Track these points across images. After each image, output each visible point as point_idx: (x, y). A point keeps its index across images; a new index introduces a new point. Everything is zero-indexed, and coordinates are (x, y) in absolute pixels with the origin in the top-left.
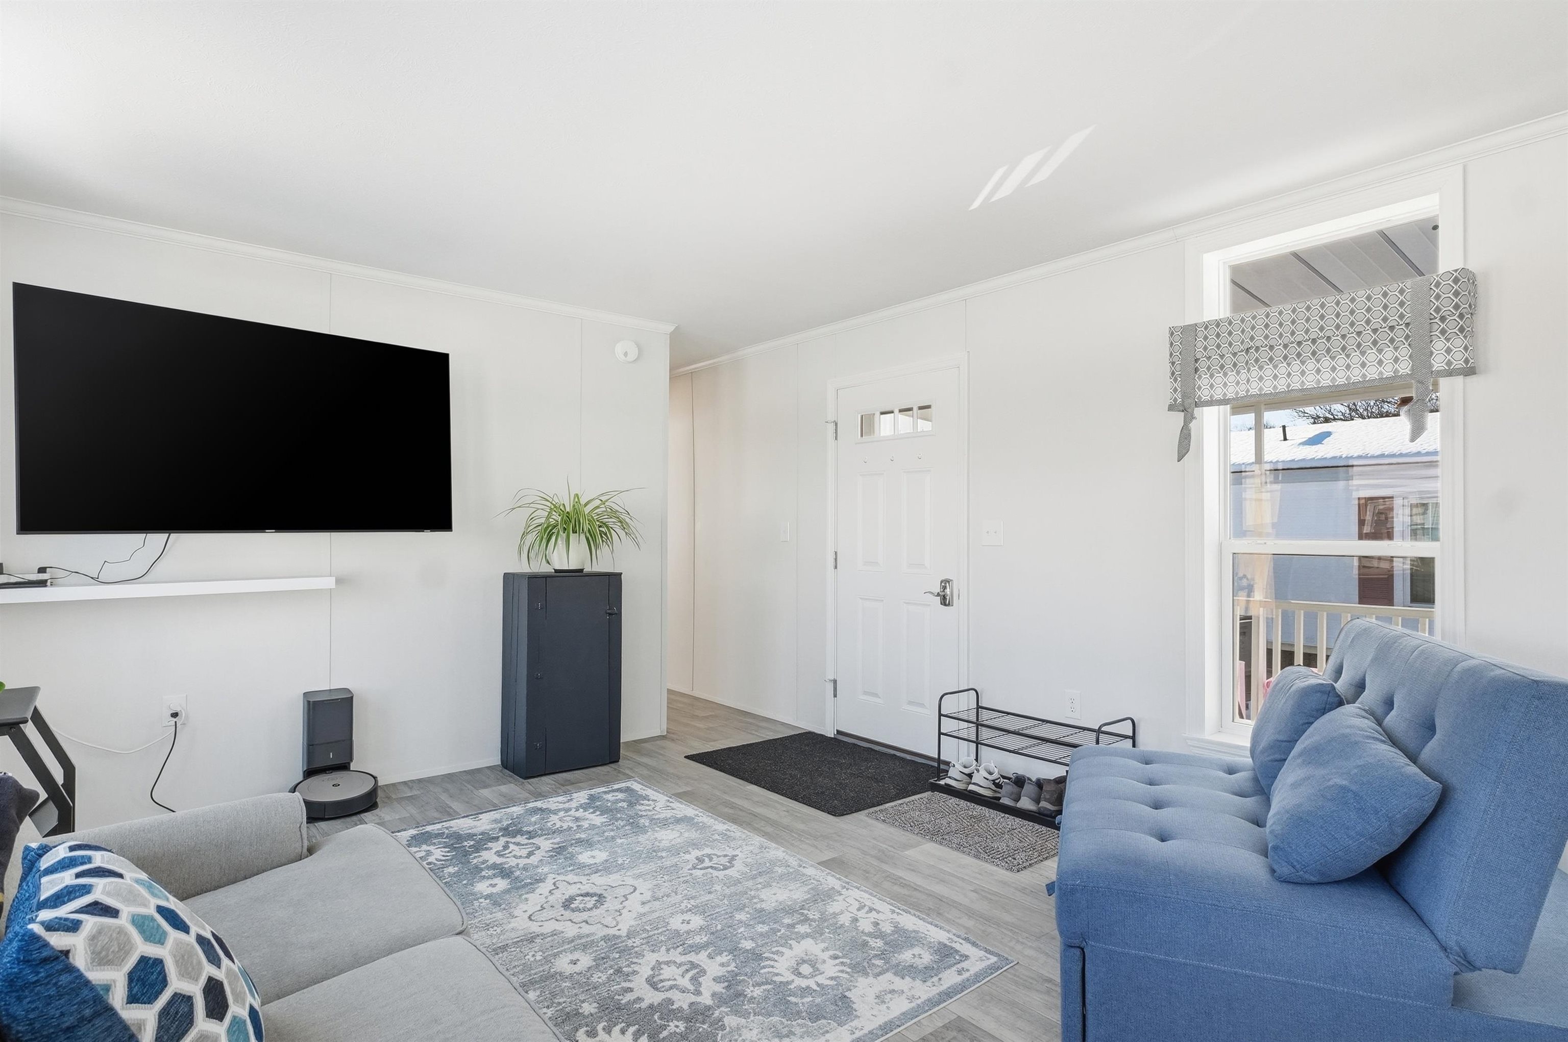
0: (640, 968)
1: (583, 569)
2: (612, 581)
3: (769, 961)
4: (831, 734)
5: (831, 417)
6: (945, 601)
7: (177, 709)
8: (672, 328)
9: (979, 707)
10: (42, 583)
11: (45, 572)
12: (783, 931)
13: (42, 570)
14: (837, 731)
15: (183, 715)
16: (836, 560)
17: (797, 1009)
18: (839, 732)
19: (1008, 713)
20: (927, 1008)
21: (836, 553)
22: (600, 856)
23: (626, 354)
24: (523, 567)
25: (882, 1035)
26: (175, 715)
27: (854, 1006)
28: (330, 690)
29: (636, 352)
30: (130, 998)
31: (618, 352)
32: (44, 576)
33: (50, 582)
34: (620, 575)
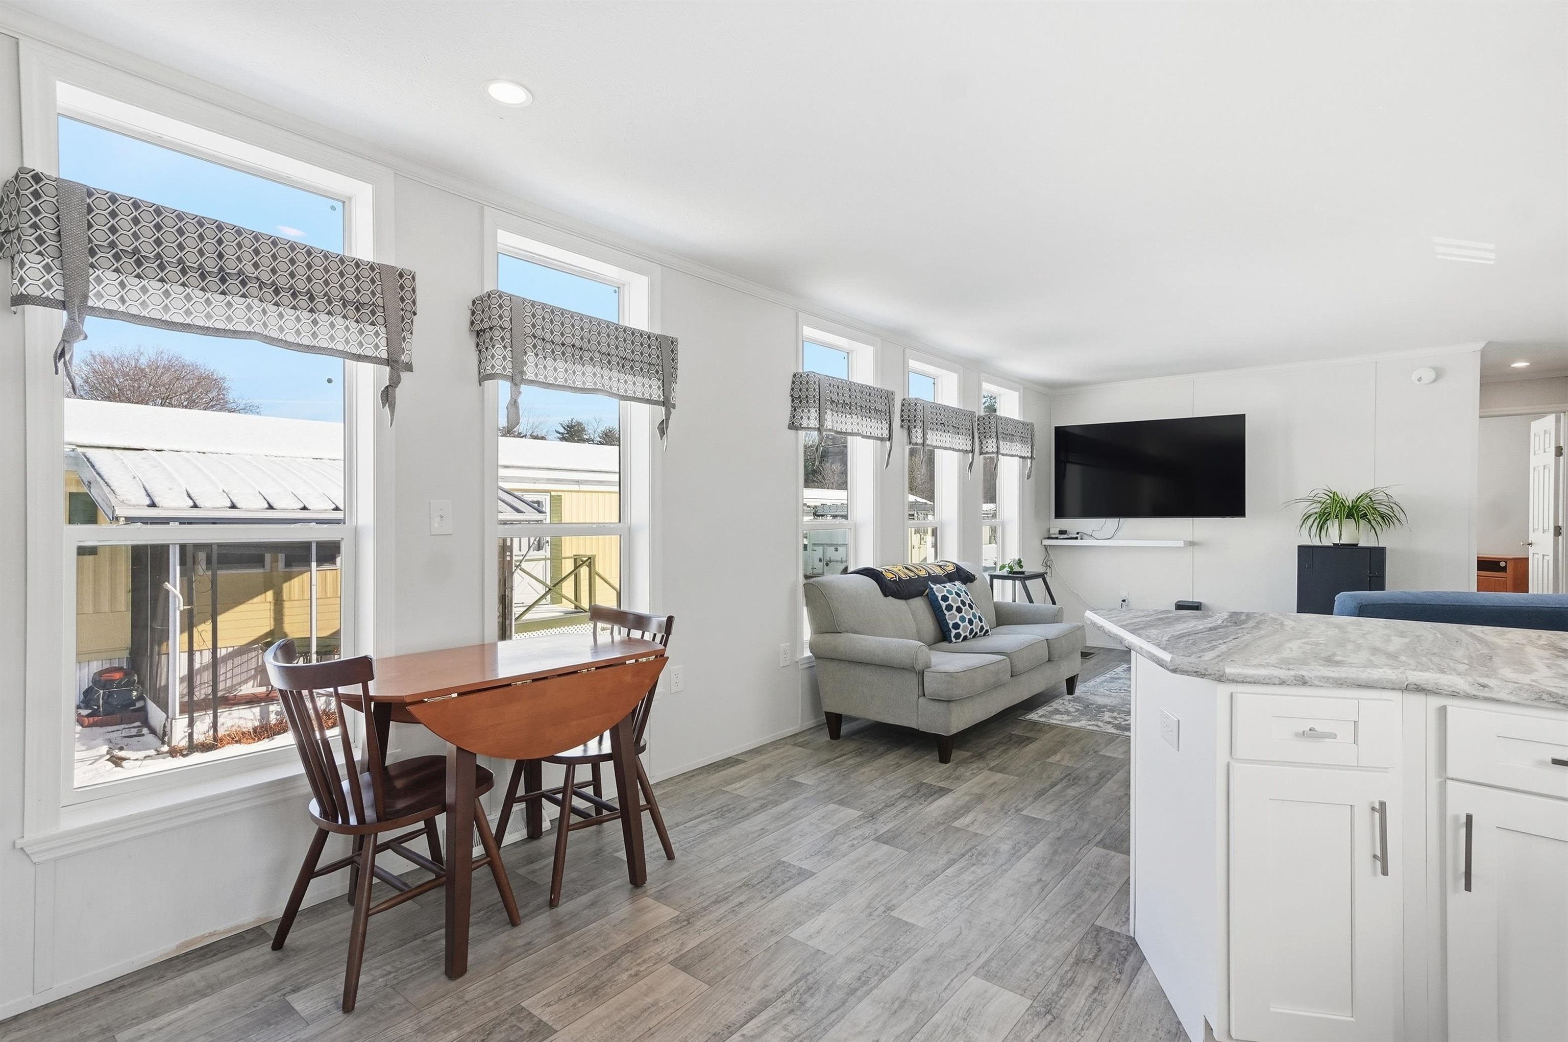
1: (1358, 544)
2: (1375, 553)
7: (1126, 598)
8: (1481, 345)
10: (1076, 538)
13: (1078, 533)
15: (1127, 600)
23: (1420, 380)
24: (1307, 541)
26: (1124, 601)
28: (1193, 602)
29: (1432, 375)
30: (942, 600)
31: (1415, 377)
32: (1077, 535)
33: (1079, 538)
34: (1383, 549)
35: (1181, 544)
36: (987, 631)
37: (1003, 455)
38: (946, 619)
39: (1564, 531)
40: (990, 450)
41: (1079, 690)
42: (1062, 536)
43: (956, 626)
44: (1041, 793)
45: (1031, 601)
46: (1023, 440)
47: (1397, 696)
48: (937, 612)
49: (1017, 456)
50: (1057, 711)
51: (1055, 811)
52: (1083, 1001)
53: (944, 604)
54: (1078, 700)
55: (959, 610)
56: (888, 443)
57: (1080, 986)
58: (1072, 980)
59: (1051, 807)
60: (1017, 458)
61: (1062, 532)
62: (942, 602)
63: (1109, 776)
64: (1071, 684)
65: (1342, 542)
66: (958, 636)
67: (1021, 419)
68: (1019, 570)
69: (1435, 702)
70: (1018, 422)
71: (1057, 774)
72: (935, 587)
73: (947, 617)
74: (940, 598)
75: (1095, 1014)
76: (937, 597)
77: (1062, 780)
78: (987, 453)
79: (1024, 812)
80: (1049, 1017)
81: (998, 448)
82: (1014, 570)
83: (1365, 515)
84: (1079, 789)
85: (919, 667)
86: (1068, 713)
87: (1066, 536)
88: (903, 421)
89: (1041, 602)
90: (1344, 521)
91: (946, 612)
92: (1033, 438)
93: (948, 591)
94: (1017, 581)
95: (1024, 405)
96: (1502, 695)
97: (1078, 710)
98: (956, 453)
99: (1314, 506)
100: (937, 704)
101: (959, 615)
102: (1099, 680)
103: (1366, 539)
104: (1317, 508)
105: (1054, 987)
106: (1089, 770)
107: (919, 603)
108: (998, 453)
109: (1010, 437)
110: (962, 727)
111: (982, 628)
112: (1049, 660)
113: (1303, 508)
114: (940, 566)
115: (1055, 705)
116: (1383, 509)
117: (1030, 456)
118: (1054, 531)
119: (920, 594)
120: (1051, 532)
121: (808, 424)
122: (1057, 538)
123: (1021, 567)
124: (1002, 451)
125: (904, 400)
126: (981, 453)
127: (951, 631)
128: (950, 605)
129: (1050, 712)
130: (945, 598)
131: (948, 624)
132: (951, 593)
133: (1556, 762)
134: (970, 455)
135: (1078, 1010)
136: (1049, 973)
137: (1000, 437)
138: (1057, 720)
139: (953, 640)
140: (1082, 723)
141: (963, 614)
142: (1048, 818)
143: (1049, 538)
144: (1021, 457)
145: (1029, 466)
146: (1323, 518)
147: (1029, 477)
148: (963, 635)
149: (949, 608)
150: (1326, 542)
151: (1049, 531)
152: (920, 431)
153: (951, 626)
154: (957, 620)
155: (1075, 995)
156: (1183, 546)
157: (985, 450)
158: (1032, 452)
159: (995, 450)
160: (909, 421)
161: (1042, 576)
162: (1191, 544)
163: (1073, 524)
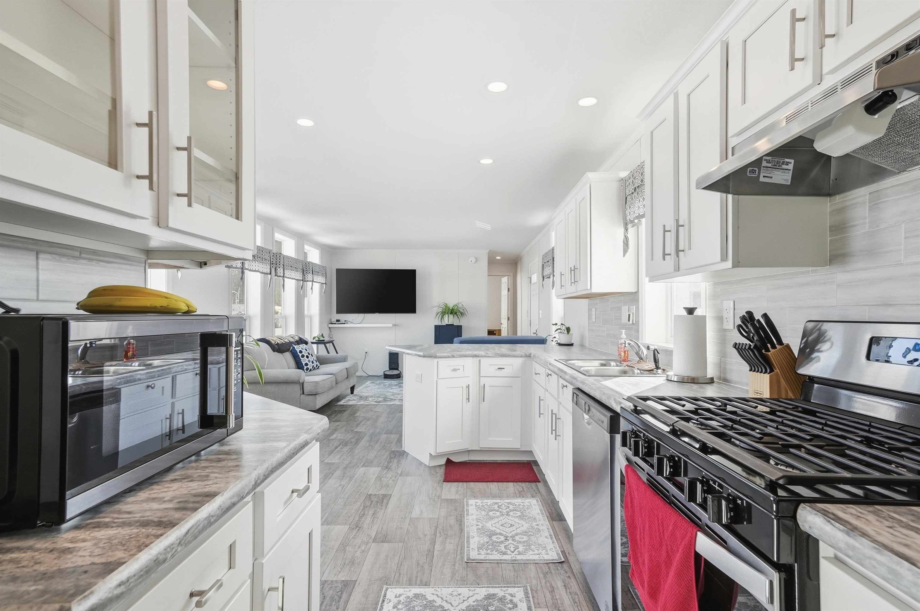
1: (452, 324)
2: (459, 327)
7: (366, 351)
8: (488, 251)
10: (345, 323)
13: (345, 321)
15: (367, 353)
23: (471, 262)
24: (437, 323)
28: (395, 351)
29: (475, 260)
31: (470, 260)
34: (461, 326)
35: (391, 325)
36: (319, 367)
37: (314, 282)
39: (510, 318)
40: (309, 279)
41: (355, 392)
42: (338, 323)
43: (306, 364)
44: (332, 452)
45: (328, 353)
46: (322, 275)
47: (471, 358)
48: (297, 358)
50: (349, 400)
51: (340, 458)
52: (369, 519)
53: (300, 355)
54: (355, 395)
55: (307, 357)
56: (269, 276)
57: (368, 515)
58: (364, 514)
59: (338, 457)
61: (338, 321)
62: (299, 354)
63: (361, 439)
64: (352, 389)
65: (449, 323)
66: (307, 369)
67: (321, 264)
68: (322, 339)
69: (478, 359)
70: (319, 265)
71: (336, 444)
72: (296, 347)
73: (302, 361)
74: (298, 352)
75: (374, 522)
76: (297, 351)
77: (339, 445)
78: (307, 281)
79: (325, 462)
80: (358, 528)
82: (320, 339)
83: (456, 313)
84: (348, 447)
85: (301, 381)
86: (355, 400)
87: (339, 323)
88: (273, 264)
89: (333, 353)
90: (450, 315)
91: (301, 358)
92: (326, 274)
93: (302, 349)
96: (490, 355)
97: (358, 399)
98: (296, 281)
99: (440, 309)
100: (310, 396)
101: (307, 359)
102: (361, 387)
103: (456, 323)
104: (441, 310)
105: (357, 519)
106: (351, 439)
107: (288, 355)
109: (317, 273)
110: (320, 406)
111: (317, 365)
112: (347, 377)
113: (436, 310)
114: (292, 337)
115: (348, 398)
116: (462, 311)
117: (325, 283)
118: (334, 320)
119: (288, 350)
120: (332, 321)
121: (236, 266)
122: (335, 324)
123: (324, 337)
124: (314, 280)
125: (273, 253)
126: (305, 281)
127: (304, 367)
128: (303, 355)
129: (347, 401)
130: (301, 352)
131: (302, 364)
132: (303, 349)
133: (498, 368)
134: (302, 282)
135: (368, 523)
136: (354, 515)
138: (351, 403)
139: (306, 371)
140: (362, 403)
141: (309, 359)
142: (337, 461)
143: (332, 324)
144: (321, 283)
145: (324, 288)
146: (443, 313)
147: (324, 293)
148: (310, 368)
149: (303, 356)
150: (444, 324)
152: (282, 270)
153: (304, 365)
154: (307, 362)
155: (366, 518)
157: (306, 279)
158: (326, 281)
159: (311, 280)
160: (276, 264)
161: (332, 342)
162: (395, 325)
163: (343, 317)
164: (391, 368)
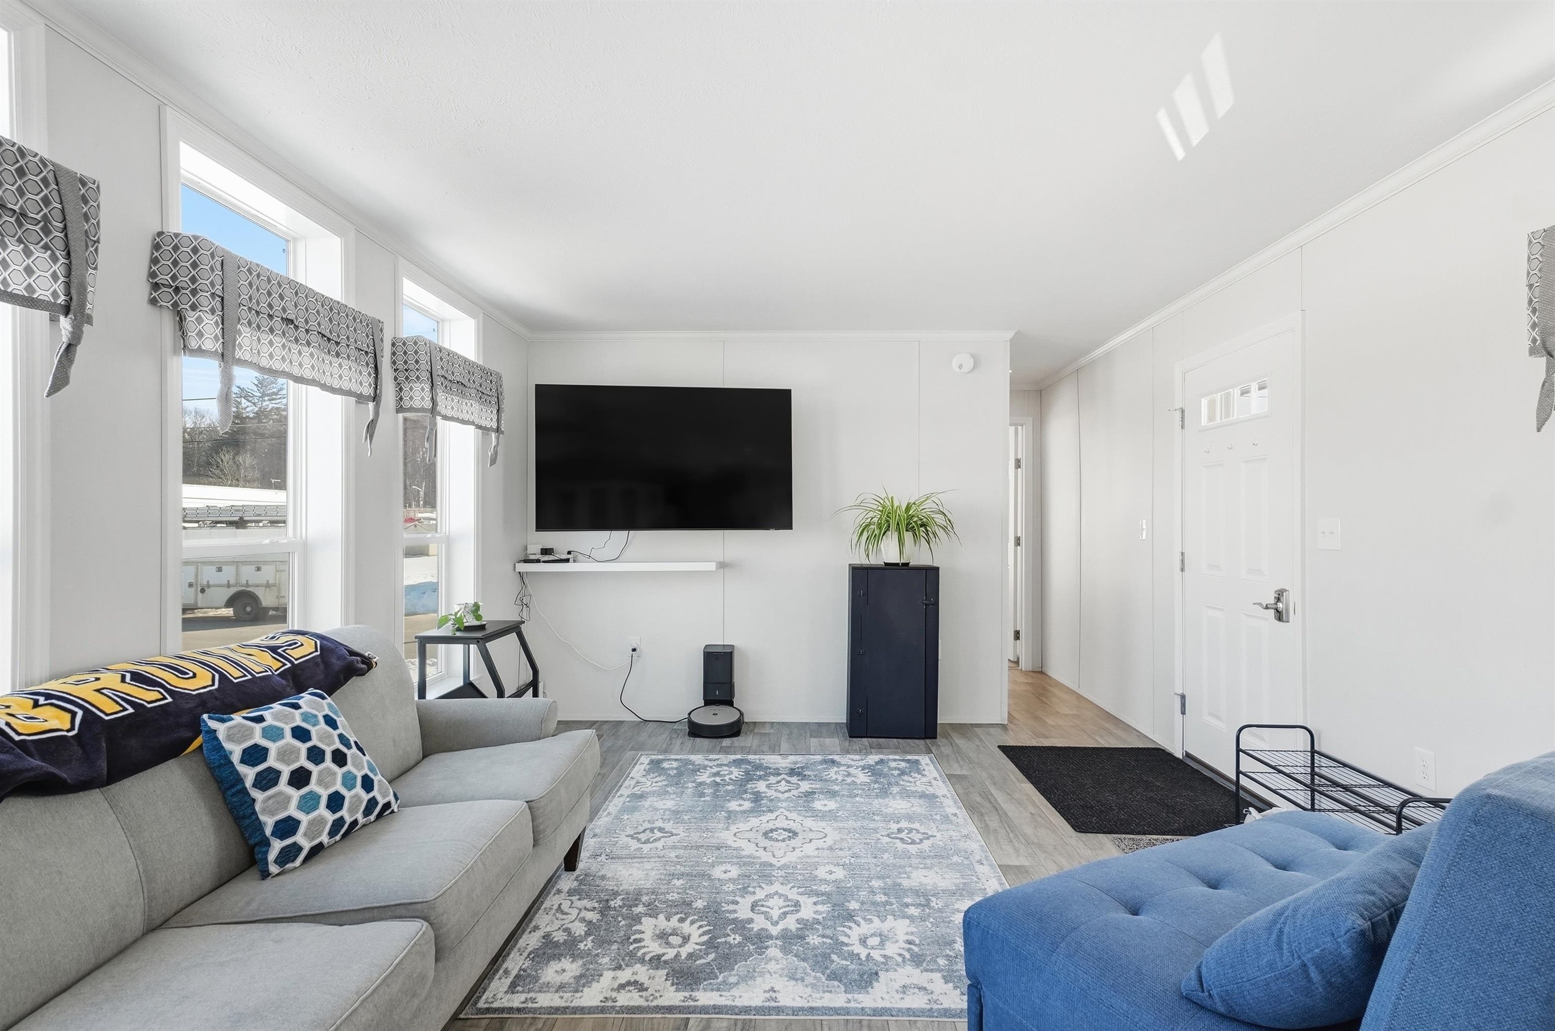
0: (760, 892)
1: (909, 563)
2: (931, 574)
3: (853, 924)
4: (1179, 755)
5: (1178, 405)
6: (1280, 616)
7: (635, 646)
8: (1010, 334)
9: (1313, 752)
10: (567, 561)
11: (570, 554)
12: (894, 906)
13: (569, 553)
14: (1187, 753)
15: (638, 650)
16: (1183, 561)
17: (829, 965)
18: (1188, 755)
19: (1345, 765)
20: (936, 1015)
21: (1183, 554)
22: (832, 805)
23: (960, 367)
24: (861, 559)
25: (870, 1015)
26: (634, 650)
27: (875, 984)
28: (724, 645)
29: (971, 362)
30: (243, 761)
31: (955, 365)
32: (569, 556)
33: (571, 560)
34: (937, 569)
35: (712, 566)
36: (388, 802)
37: (445, 418)
38: (254, 813)
39: (1023, 541)
40: (417, 404)
42: (546, 558)
43: (285, 828)
46: (482, 396)
48: (229, 793)
49: (472, 423)
50: (549, 946)
53: (249, 774)
60: (472, 427)
61: (546, 551)
65: (900, 560)
66: (289, 853)
67: (481, 363)
68: (475, 623)
70: (472, 364)
72: (222, 726)
73: (258, 807)
74: (236, 758)
76: (227, 755)
78: (411, 409)
81: (433, 401)
82: (466, 624)
86: (572, 945)
87: (551, 558)
88: (156, 286)
90: (902, 533)
91: (255, 792)
92: (500, 397)
93: (267, 731)
94: (472, 646)
95: (485, 338)
98: (339, 398)
99: (870, 515)
101: (297, 794)
104: (870, 518)
108: (433, 411)
109: (460, 387)
111: (372, 802)
113: (854, 519)
114: (274, 649)
116: (936, 522)
117: (495, 427)
118: (534, 550)
119: (173, 753)
120: (529, 551)
122: (538, 561)
123: (478, 617)
124: (441, 408)
125: (160, 234)
126: (400, 409)
127: (267, 848)
128: (269, 771)
129: (534, 956)
130: (254, 755)
131: (260, 826)
132: (277, 736)
134: (371, 405)
137: (438, 381)
138: (551, 986)
139: (274, 869)
140: (606, 985)
143: (526, 561)
144: (479, 427)
145: (494, 444)
146: (882, 528)
147: (493, 461)
148: (307, 848)
149: (268, 779)
151: (526, 548)
153: (268, 831)
154: (292, 811)
156: (714, 570)
157: (407, 404)
158: (498, 421)
159: (429, 407)
160: (177, 290)
161: (515, 628)
162: (723, 565)
163: (561, 540)
164: (709, 701)
